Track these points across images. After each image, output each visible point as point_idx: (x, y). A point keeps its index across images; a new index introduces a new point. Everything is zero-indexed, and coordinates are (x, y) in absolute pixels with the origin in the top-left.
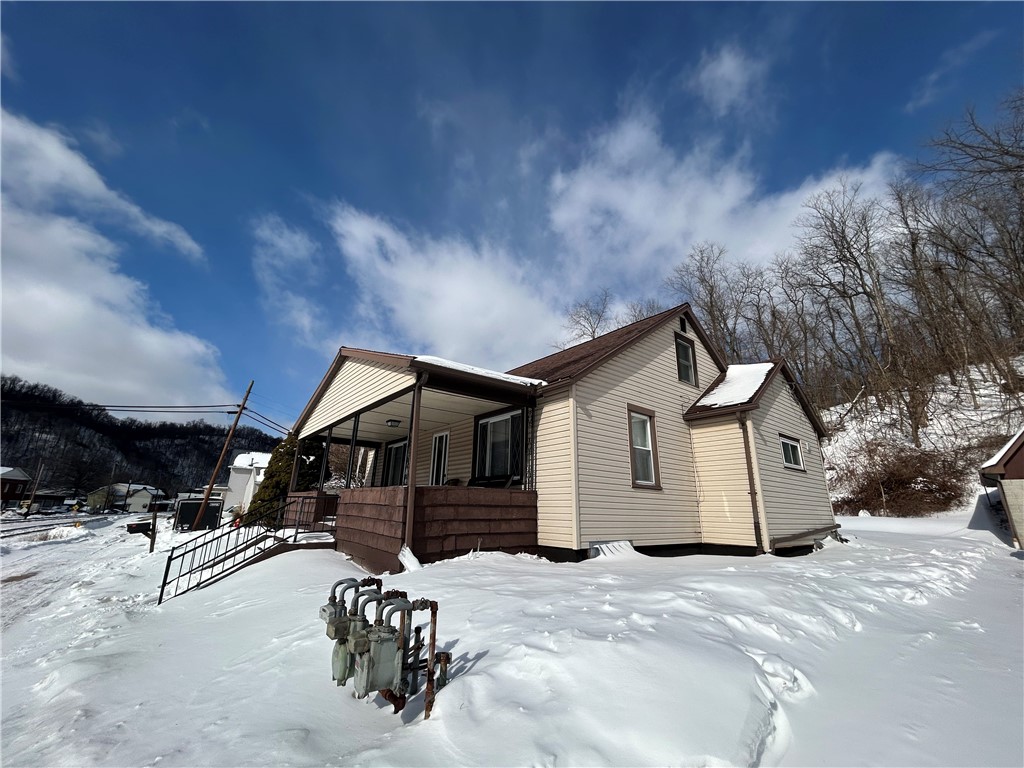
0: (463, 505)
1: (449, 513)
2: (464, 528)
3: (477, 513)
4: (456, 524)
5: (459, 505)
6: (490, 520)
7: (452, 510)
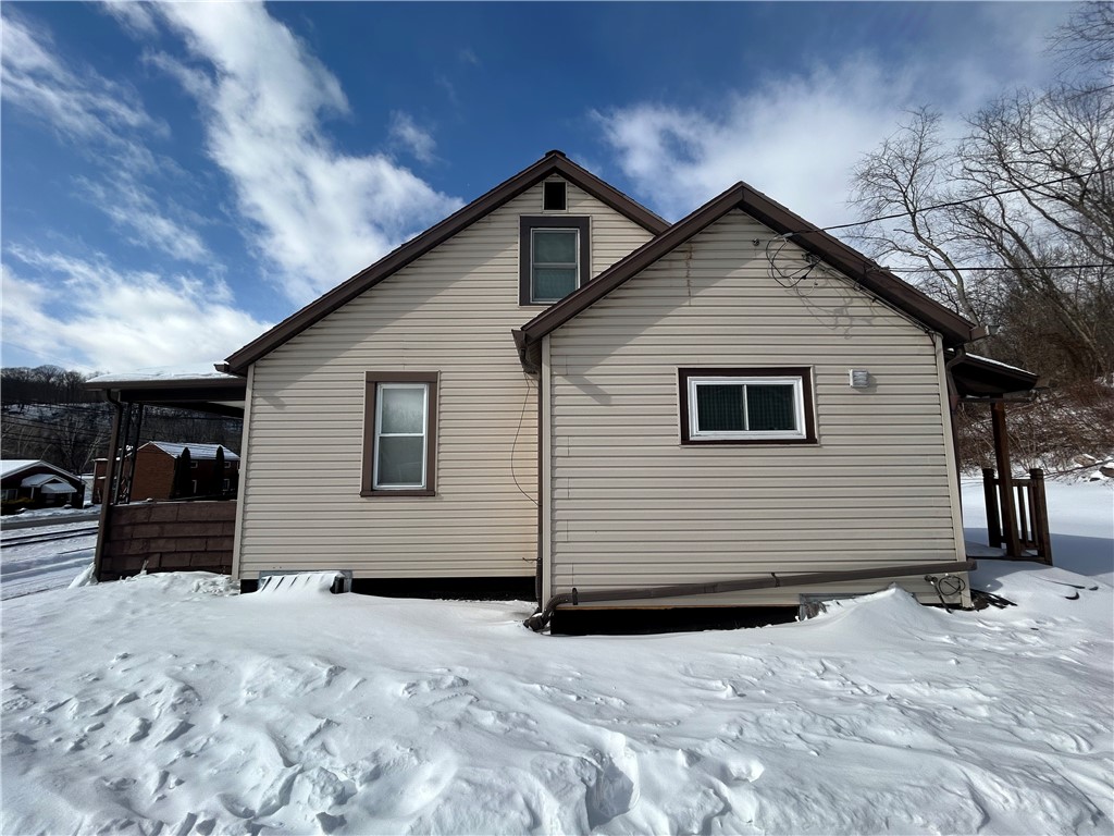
0: (170, 523)
1: (154, 530)
2: (172, 546)
3: (189, 530)
4: (161, 542)
5: (165, 523)
6: (208, 537)
7: (157, 528)
